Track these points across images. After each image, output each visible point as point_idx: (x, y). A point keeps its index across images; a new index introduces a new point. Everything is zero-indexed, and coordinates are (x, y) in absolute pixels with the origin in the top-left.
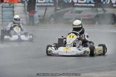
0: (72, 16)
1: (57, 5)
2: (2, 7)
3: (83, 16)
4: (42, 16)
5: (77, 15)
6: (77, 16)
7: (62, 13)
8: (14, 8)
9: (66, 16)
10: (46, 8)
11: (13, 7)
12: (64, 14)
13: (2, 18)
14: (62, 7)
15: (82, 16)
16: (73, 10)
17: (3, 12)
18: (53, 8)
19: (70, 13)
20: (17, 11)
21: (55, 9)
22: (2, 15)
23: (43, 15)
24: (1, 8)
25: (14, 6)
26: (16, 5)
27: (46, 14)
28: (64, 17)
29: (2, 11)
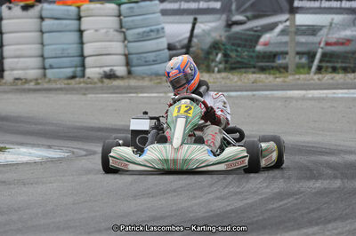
0: (286, 43)
1: (234, 7)
2: (42, 19)
3: (322, 45)
4: (182, 48)
5: (303, 39)
6: (302, 43)
7: (252, 33)
8: (83, 19)
9: (266, 44)
10: (195, 19)
11: (79, 18)
12: (259, 37)
13: (42, 56)
14: (249, 14)
15: (320, 43)
16: (288, 23)
17: (46, 35)
18: (218, 16)
19: (278, 35)
20: (92, 31)
21: (227, 21)
22: (42, 44)
23: (186, 42)
24: (39, 20)
25: (82, 14)
26: (88, 9)
27: (195, 40)
28: (259, 48)
29: (42, 32)
